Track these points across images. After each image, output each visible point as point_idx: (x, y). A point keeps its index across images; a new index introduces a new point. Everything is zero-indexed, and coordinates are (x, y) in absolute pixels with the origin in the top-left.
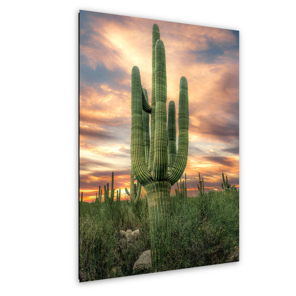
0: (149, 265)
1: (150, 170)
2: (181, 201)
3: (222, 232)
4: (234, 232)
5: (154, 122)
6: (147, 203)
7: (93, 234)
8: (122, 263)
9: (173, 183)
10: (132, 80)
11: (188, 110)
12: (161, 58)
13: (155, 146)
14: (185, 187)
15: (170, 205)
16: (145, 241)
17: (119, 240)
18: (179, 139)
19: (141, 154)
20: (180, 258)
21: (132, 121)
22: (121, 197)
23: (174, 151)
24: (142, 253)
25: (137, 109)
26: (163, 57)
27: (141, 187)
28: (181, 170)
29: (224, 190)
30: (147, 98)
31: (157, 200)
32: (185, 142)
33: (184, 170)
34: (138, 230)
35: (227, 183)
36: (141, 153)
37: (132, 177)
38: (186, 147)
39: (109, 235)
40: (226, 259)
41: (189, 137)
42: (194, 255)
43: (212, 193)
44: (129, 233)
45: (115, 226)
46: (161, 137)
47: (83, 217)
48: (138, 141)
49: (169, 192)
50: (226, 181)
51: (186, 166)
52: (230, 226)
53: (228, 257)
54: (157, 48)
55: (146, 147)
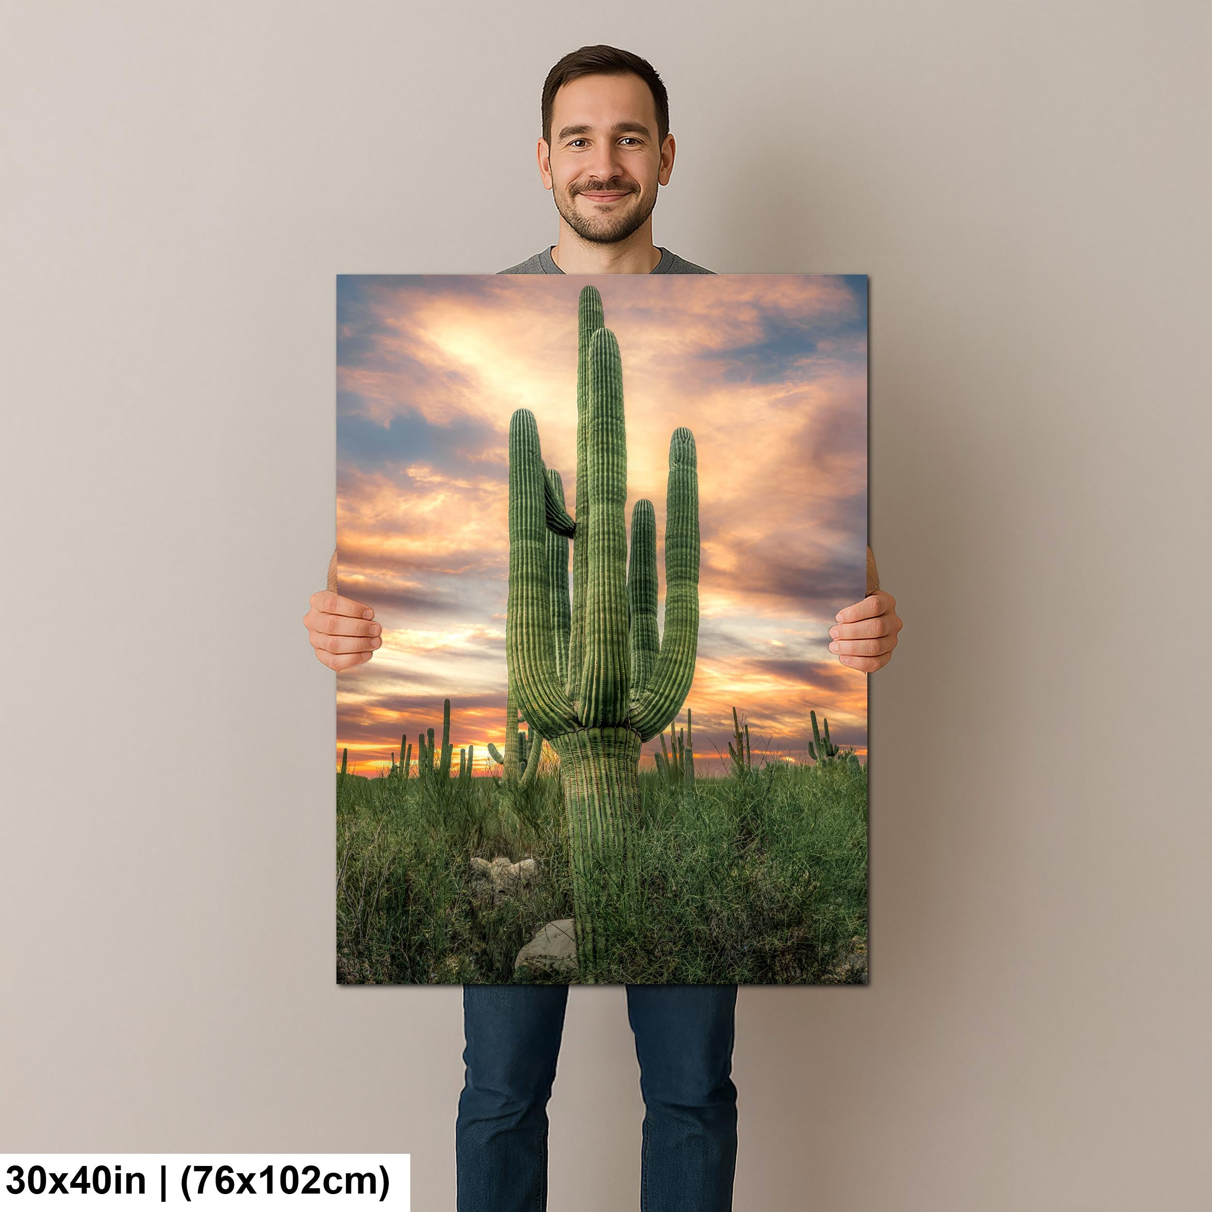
0: (567, 962)
1: (572, 695)
3: (811, 888)
4: (849, 891)
5: (583, 562)
7: (383, 860)
8: (478, 946)
9: (646, 734)
10: (511, 448)
11: (697, 525)
12: (606, 380)
14: (686, 747)
15: (636, 799)
16: (553, 894)
17: (467, 882)
18: (669, 607)
19: (540, 650)
20: (671, 953)
21: (512, 559)
22: (474, 767)
23: (649, 645)
24: (544, 925)
25: (529, 528)
26: (615, 378)
28: (674, 697)
29: (818, 763)
31: (594, 782)
34: (529, 860)
35: (825, 742)
36: (540, 648)
38: (690, 632)
39: (435, 868)
40: (825, 972)
41: (700, 604)
42: (716, 949)
43: (778, 769)
45: (455, 844)
46: (607, 604)
47: (349, 813)
48: (530, 616)
50: (822, 735)
51: (692, 688)
52: (837, 873)
53: (830, 968)
54: (596, 354)
55: (559, 632)
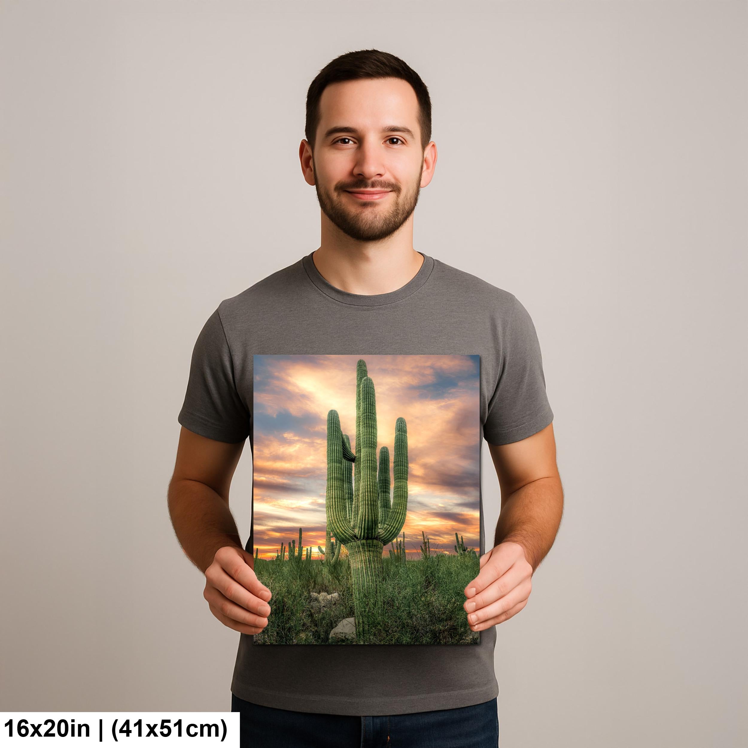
2: (397, 564)
6: (349, 564)
13: (360, 499)
27: (340, 545)
30: (349, 444)
32: (402, 495)
33: (401, 527)
37: (328, 534)
44: (323, 596)
49: (381, 553)
